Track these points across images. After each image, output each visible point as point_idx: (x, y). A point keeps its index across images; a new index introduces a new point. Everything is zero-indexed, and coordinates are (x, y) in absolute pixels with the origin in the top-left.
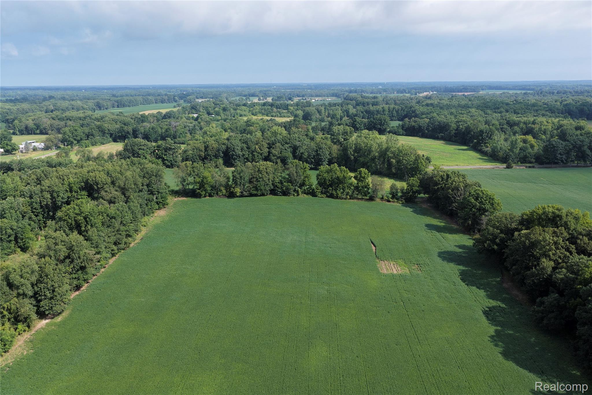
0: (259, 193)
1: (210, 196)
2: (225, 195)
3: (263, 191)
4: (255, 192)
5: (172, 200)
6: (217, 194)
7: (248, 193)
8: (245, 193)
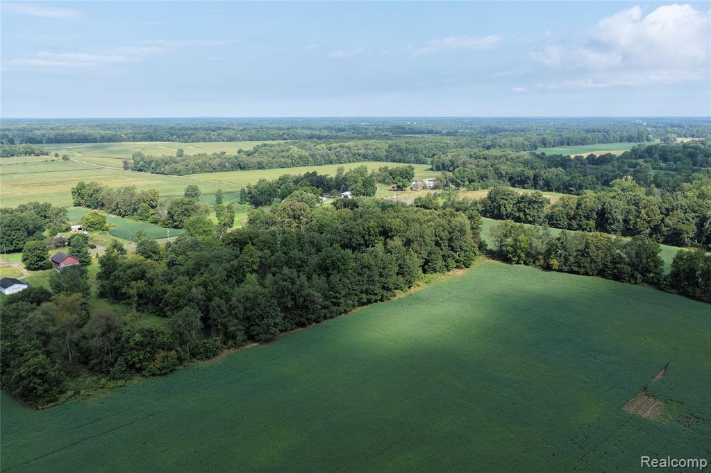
0: (582, 270)
1: (525, 263)
2: (542, 266)
3: (588, 269)
4: (577, 269)
5: (481, 262)
6: (534, 262)
7: (568, 268)
8: (564, 267)
